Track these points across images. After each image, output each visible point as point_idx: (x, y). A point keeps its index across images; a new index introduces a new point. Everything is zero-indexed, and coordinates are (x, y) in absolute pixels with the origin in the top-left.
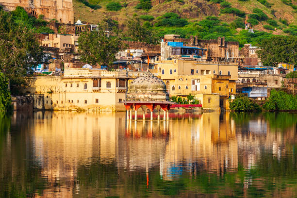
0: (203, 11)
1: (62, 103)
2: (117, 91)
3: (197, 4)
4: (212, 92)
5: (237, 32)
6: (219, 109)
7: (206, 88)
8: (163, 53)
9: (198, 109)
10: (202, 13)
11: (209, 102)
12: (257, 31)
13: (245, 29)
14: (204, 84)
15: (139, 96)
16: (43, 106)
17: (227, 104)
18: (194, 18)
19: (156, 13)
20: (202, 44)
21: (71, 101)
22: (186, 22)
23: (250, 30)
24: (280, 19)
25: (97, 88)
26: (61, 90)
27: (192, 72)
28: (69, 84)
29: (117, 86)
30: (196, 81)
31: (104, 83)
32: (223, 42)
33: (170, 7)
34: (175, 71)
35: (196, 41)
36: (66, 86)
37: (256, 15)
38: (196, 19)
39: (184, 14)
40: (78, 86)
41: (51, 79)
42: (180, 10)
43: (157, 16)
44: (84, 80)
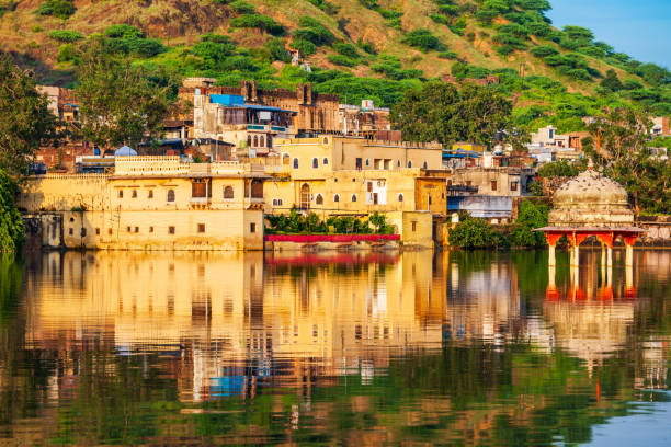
0: (193, 21)
1: (111, 232)
2: (248, 207)
3: (178, 5)
4: (417, 208)
5: (277, 72)
6: (431, 244)
7: (401, 198)
8: (199, 119)
9: (393, 244)
10: (192, 26)
11: (414, 229)
12: (319, 70)
13: (293, 64)
14: (398, 191)
15: (584, 217)
16: (62, 239)
17: (444, 232)
18: (174, 37)
19: (85, 24)
20: (265, 99)
21: (133, 229)
22: (159, 46)
23: (302, 66)
24: (360, 41)
25: (203, 200)
26: (107, 204)
27: (359, 162)
28: (128, 193)
29: (246, 196)
30: (375, 183)
31: (218, 189)
32: (309, 95)
33: (118, 11)
34: (326, 161)
35: (254, 93)
36: (121, 194)
37: (310, 33)
38: (180, 40)
39: (151, 27)
40: (151, 196)
41: (79, 180)
42: (142, 18)
43: (90, 31)
44: (167, 182)
